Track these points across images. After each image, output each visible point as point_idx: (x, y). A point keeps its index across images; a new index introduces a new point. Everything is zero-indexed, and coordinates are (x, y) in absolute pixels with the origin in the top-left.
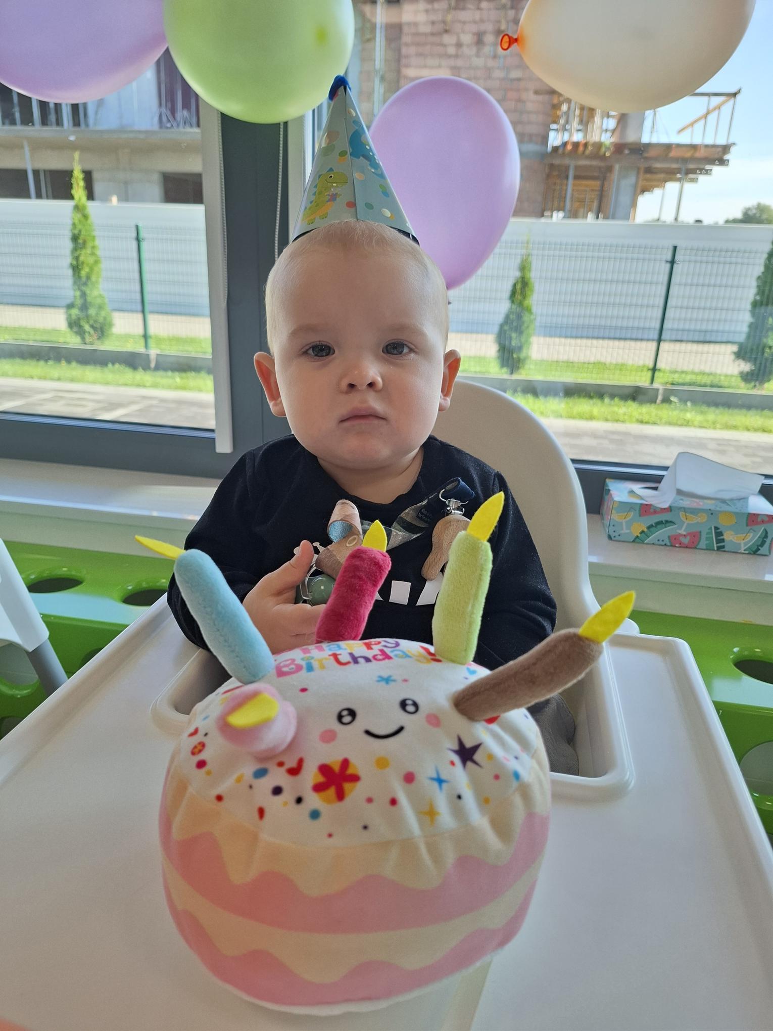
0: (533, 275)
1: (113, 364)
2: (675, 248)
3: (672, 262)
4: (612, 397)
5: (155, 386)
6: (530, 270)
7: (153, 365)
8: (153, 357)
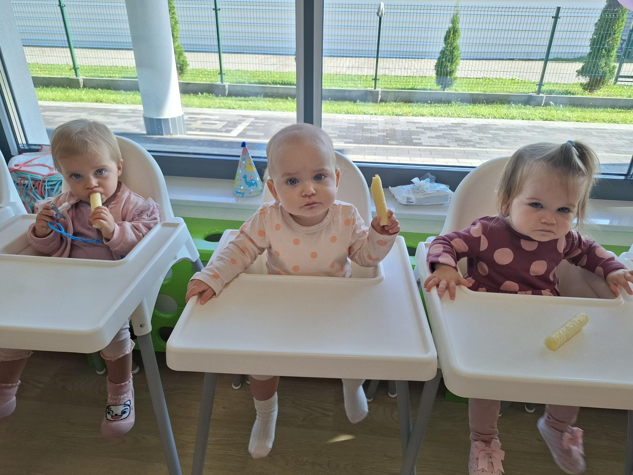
0: (460, 26)
1: (202, 93)
2: (559, 9)
3: (556, 18)
4: (515, 103)
5: (240, 107)
6: (458, 23)
7: (227, 92)
8: (227, 87)
